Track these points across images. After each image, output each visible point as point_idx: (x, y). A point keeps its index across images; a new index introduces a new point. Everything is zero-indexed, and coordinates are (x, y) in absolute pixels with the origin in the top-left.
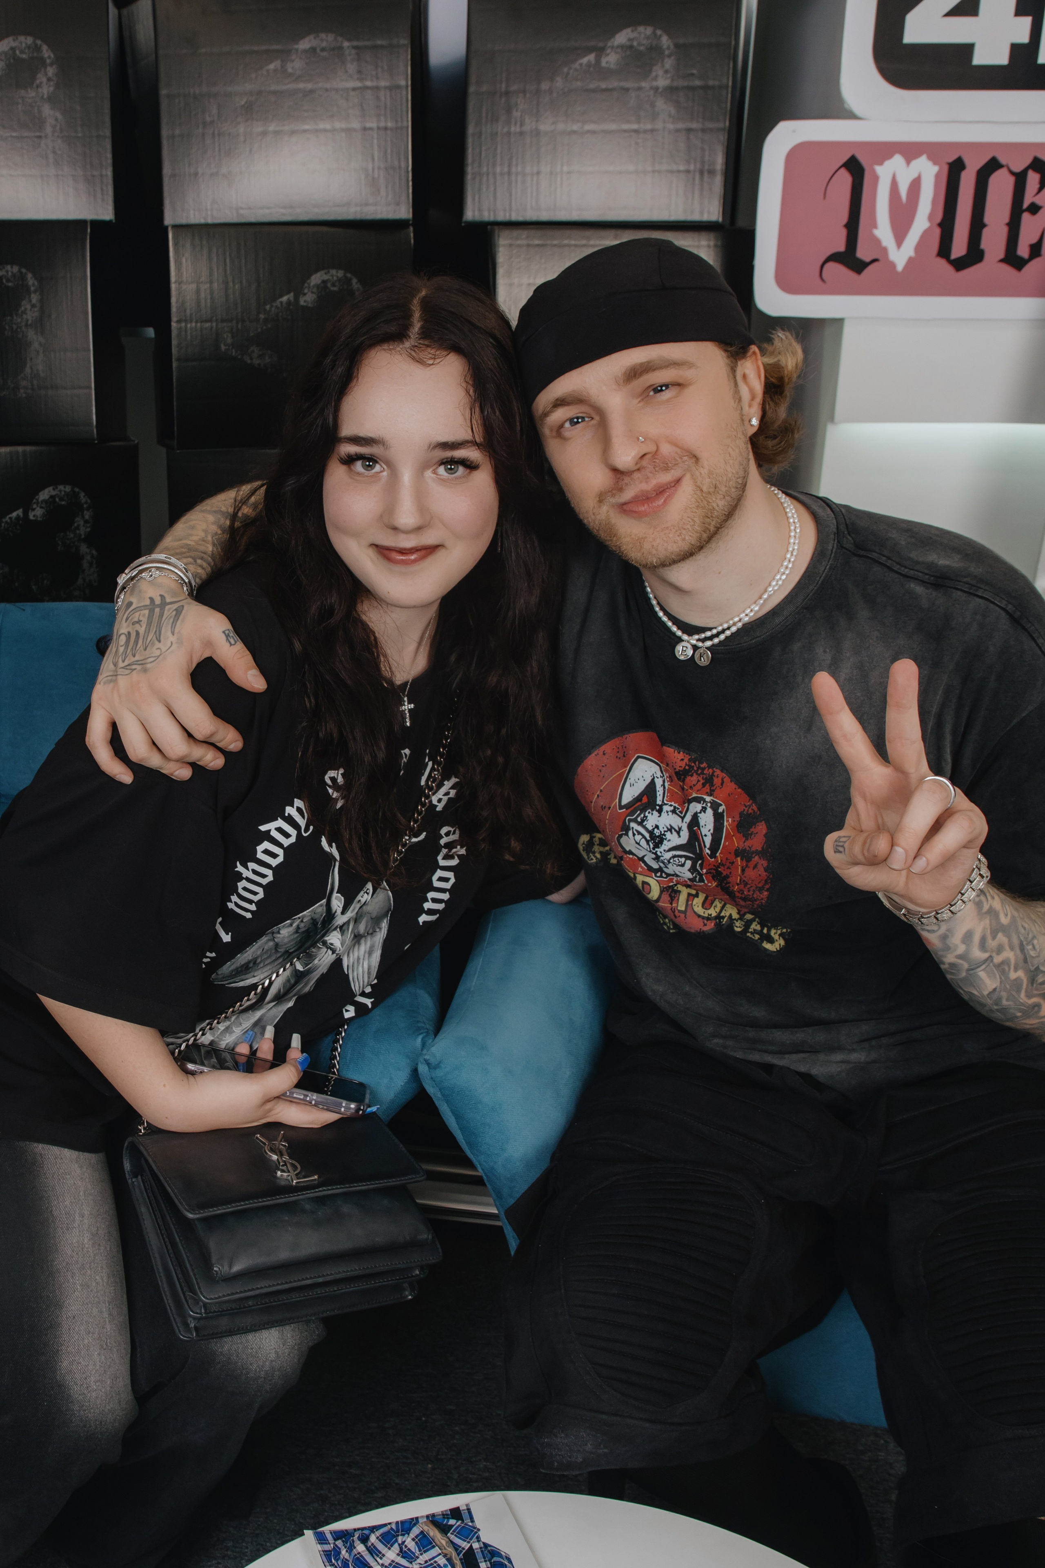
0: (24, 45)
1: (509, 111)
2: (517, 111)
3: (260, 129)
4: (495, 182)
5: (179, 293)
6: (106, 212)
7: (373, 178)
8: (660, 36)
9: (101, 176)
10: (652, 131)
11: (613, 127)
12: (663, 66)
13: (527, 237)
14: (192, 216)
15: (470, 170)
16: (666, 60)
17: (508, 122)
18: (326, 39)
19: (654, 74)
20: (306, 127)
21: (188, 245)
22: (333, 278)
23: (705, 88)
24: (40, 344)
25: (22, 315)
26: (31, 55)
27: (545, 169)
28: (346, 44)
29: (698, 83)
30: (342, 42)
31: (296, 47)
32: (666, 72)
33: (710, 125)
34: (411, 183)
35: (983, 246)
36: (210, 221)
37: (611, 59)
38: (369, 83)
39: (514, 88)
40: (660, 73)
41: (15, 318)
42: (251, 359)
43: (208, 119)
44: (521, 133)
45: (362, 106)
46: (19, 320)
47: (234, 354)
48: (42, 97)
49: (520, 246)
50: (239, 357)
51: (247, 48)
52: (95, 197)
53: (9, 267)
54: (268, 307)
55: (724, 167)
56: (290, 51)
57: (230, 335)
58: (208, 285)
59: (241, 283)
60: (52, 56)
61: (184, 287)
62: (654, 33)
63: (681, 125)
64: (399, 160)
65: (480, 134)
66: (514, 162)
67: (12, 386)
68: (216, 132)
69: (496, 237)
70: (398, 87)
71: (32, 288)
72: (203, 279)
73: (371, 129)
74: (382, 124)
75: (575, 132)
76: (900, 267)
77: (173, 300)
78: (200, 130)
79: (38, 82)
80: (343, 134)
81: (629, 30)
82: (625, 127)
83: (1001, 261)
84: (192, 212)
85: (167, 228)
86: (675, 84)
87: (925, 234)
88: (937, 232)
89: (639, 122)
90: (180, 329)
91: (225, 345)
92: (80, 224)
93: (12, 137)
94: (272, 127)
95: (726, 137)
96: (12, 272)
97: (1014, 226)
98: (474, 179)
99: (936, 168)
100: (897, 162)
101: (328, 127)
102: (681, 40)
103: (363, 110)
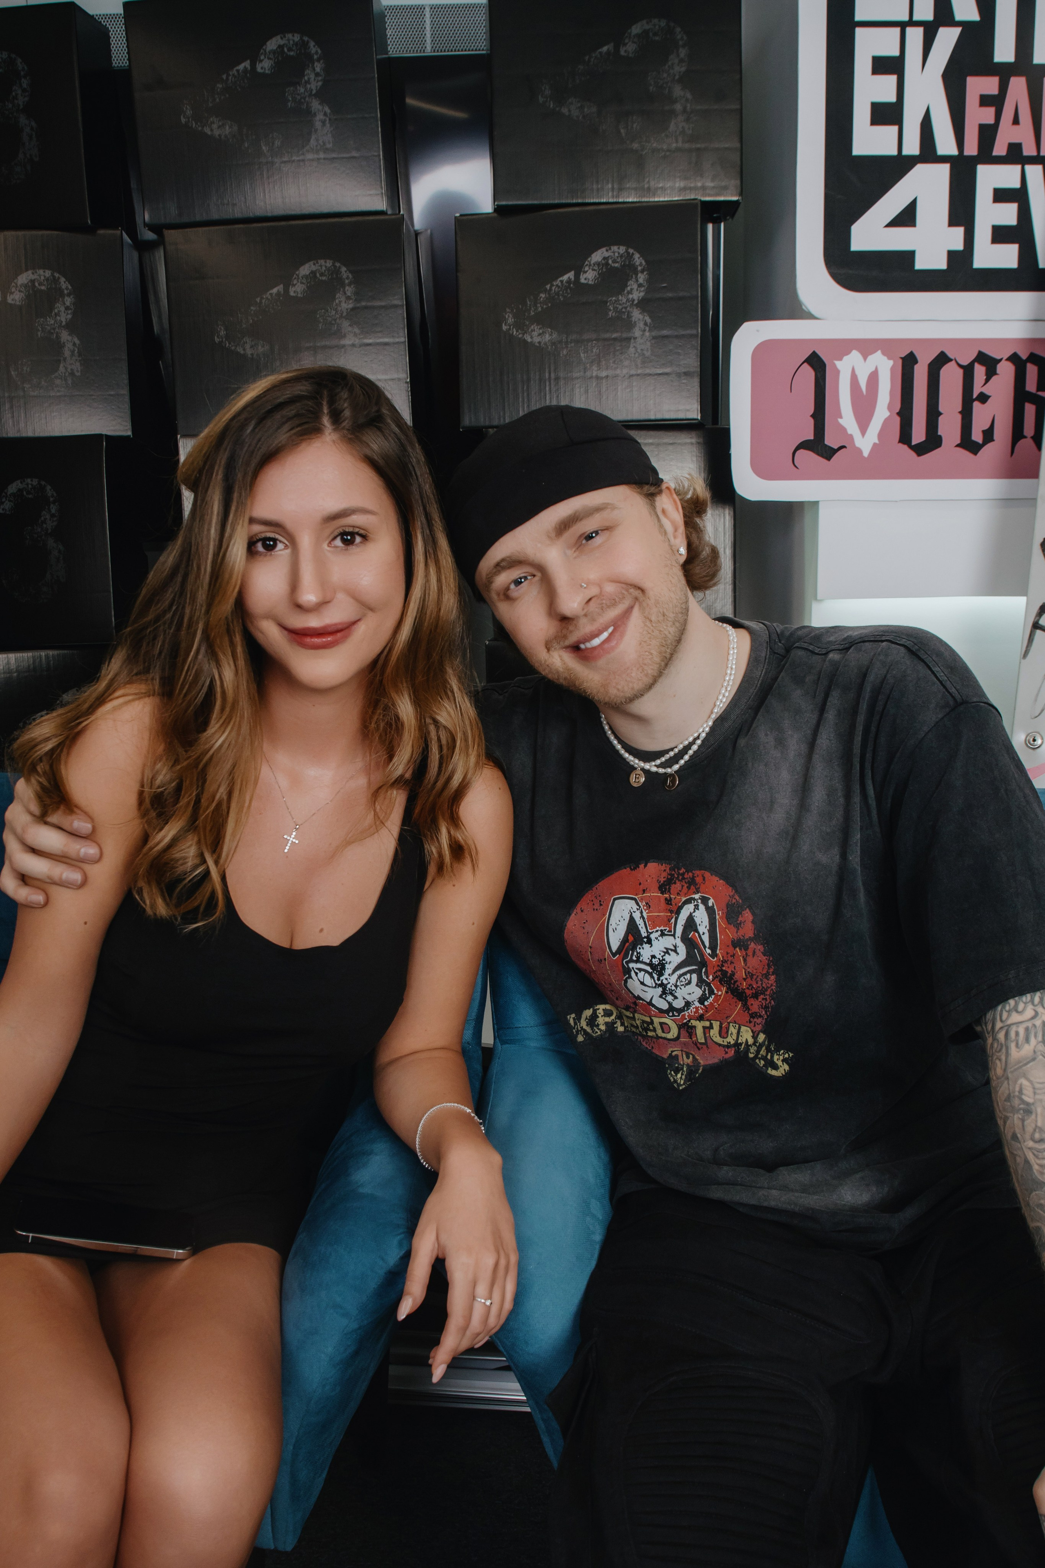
0: (42, 277)
1: (498, 325)
2: (505, 325)
3: (266, 347)
4: (489, 390)
6: (123, 428)
8: (633, 254)
9: (118, 395)
10: (631, 338)
11: (594, 336)
12: (637, 281)
15: (464, 378)
16: (640, 275)
17: (498, 336)
18: (324, 264)
19: (629, 288)
20: (309, 344)
23: (677, 299)
24: (60, 551)
25: (42, 525)
26: (49, 287)
27: (534, 376)
28: (344, 269)
29: (670, 295)
30: (340, 267)
31: (297, 272)
32: (640, 285)
33: (683, 332)
34: (410, 393)
37: (589, 276)
38: (366, 304)
39: (501, 304)
40: (635, 286)
41: (35, 527)
45: (360, 324)
46: (39, 530)
48: (61, 324)
52: (113, 413)
53: (29, 481)
55: (699, 368)
56: (292, 276)
60: (70, 287)
62: (627, 251)
63: (656, 333)
64: (398, 372)
65: (473, 347)
66: (505, 372)
67: (34, 592)
68: (225, 352)
70: (396, 306)
71: (51, 499)
73: (370, 345)
74: (381, 340)
75: (560, 342)
76: (866, 454)
78: (210, 350)
79: (56, 310)
81: (604, 249)
82: (607, 335)
83: (958, 446)
86: (649, 296)
88: (898, 420)
89: (618, 331)
92: (95, 439)
94: (277, 346)
95: (699, 342)
96: (32, 485)
98: (468, 389)
99: (891, 363)
100: (854, 357)
101: (329, 343)
102: (652, 258)
103: (362, 328)
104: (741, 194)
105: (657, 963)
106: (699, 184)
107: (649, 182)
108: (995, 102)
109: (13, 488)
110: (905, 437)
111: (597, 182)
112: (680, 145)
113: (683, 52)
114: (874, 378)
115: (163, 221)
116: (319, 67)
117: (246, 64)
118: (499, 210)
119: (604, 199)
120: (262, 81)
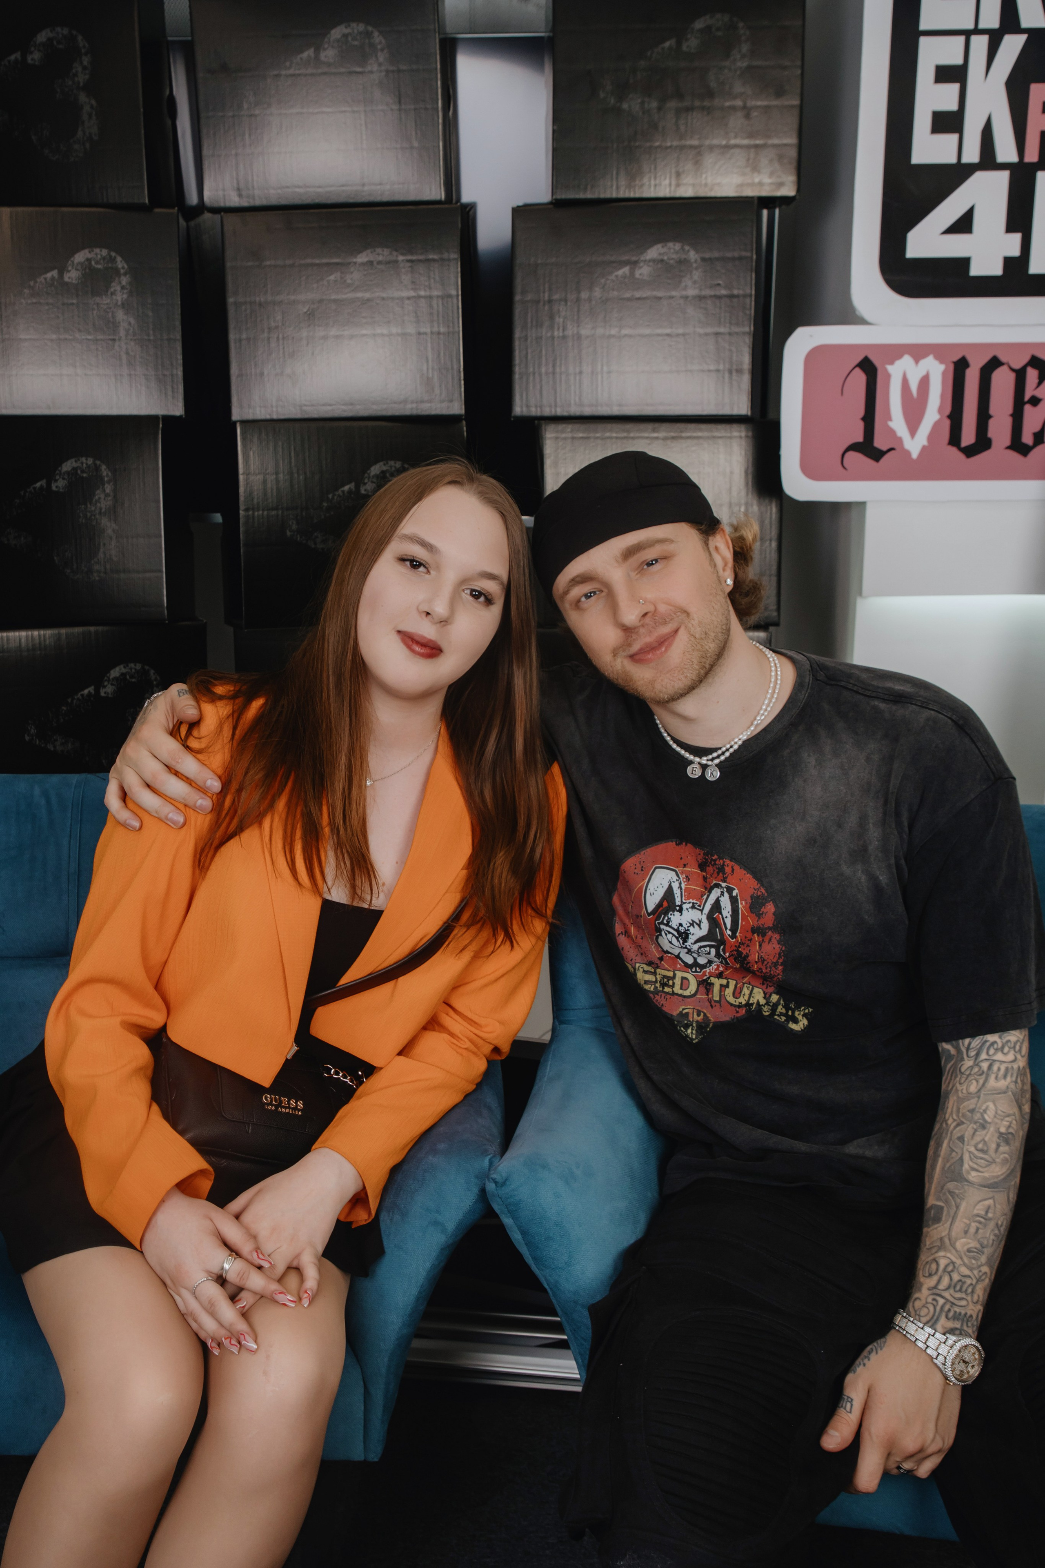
0: (99, 256)
1: (552, 317)
2: (559, 317)
3: (321, 334)
4: (541, 381)
5: (247, 484)
6: (178, 409)
7: (428, 378)
8: (688, 251)
9: (172, 375)
10: (684, 335)
11: (647, 331)
12: (691, 278)
13: (572, 431)
14: (258, 412)
15: (517, 369)
16: (694, 272)
17: (552, 327)
18: (382, 254)
19: (683, 284)
20: (364, 332)
21: (255, 440)
22: (391, 469)
23: (732, 296)
24: (113, 530)
25: (96, 504)
26: (105, 265)
27: (587, 369)
28: (401, 258)
29: (724, 292)
30: (397, 256)
31: (355, 260)
32: (695, 282)
33: (736, 329)
34: (463, 382)
35: (990, 434)
36: (275, 417)
37: (644, 272)
38: (422, 293)
39: (556, 297)
40: (689, 283)
41: (89, 506)
42: (315, 544)
43: (273, 324)
44: (564, 337)
45: (416, 313)
46: (93, 509)
47: (299, 539)
48: (117, 304)
49: (565, 439)
50: (304, 542)
51: (309, 261)
52: (166, 394)
53: (84, 459)
54: (330, 496)
55: (750, 367)
56: (349, 263)
57: (295, 522)
58: (274, 476)
59: (305, 473)
60: (126, 266)
61: (252, 478)
62: (682, 249)
63: (709, 330)
64: (452, 361)
65: (526, 339)
66: (558, 364)
67: (86, 569)
68: (281, 336)
69: (543, 431)
70: (450, 296)
71: (106, 479)
72: (269, 471)
73: (425, 334)
74: (435, 329)
75: (613, 336)
77: (242, 490)
78: (266, 335)
79: (112, 290)
80: (400, 339)
81: (659, 246)
82: (659, 331)
84: (258, 409)
85: (234, 424)
86: (703, 293)
87: (936, 425)
88: (947, 423)
89: (671, 328)
90: (247, 517)
91: (290, 531)
92: (151, 420)
93: (87, 339)
94: (333, 332)
95: (751, 340)
96: (87, 464)
97: (1017, 417)
98: (521, 378)
101: (385, 331)
102: (707, 255)
103: (417, 317)
104: (798, 189)
105: (682, 931)
106: (757, 180)
107: (706, 178)
109: (67, 466)
110: (955, 439)
111: (655, 178)
112: (738, 141)
113: (745, 48)
114: (925, 382)
115: (222, 205)
116: (382, 57)
117: (310, 52)
118: (557, 204)
119: (661, 194)
120: (326, 69)
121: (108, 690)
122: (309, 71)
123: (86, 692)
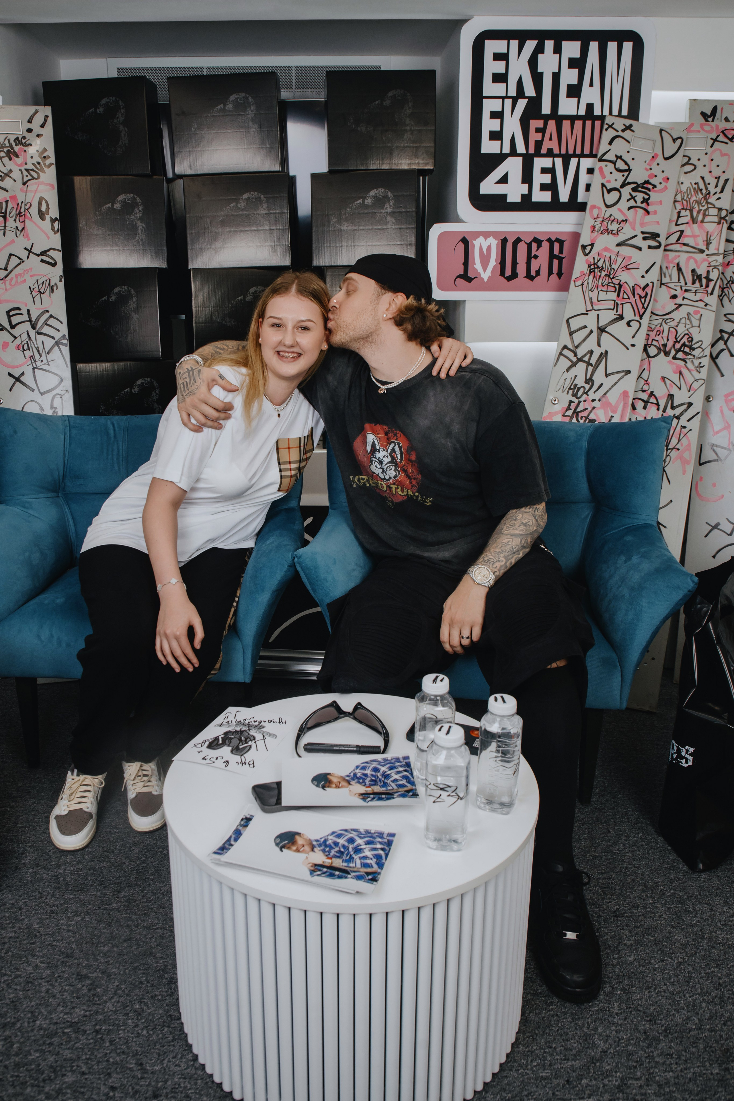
1: (329, 222)
2: (332, 221)
3: (228, 230)
4: (324, 250)
5: (196, 296)
6: (163, 265)
7: (275, 249)
8: (388, 192)
9: (162, 249)
10: (386, 229)
11: (370, 227)
12: (389, 204)
13: (338, 271)
15: (314, 245)
16: (390, 201)
17: (329, 226)
18: (254, 194)
19: (386, 207)
20: (247, 229)
21: (199, 277)
23: (407, 212)
24: (137, 318)
25: (129, 307)
26: (132, 201)
27: (344, 244)
28: (262, 196)
29: (403, 210)
30: (260, 195)
31: (242, 197)
32: (391, 206)
33: (409, 226)
34: (290, 251)
36: (207, 267)
37: (369, 201)
38: (272, 211)
39: (330, 213)
40: (388, 206)
41: (126, 307)
42: (226, 322)
43: (206, 226)
44: (334, 231)
46: (128, 309)
48: (137, 218)
49: (336, 275)
50: (221, 321)
51: (222, 198)
52: (159, 259)
53: (123, 287)
54: (232, 301)
55: (416, 243)
56: (240, 199)
57: (217, 313)
59: (221, 291)
60: (141, 201)
62: (385, 191)
63: (397, 227)
64: (285, 242)
65: (318, 231)
66: (332, 242)
67: (125, 336)
68: (210, 231)
69: (327, 272)
70: (284, 213)
71: (133, 295)
73: (274, 229)
74: (278, 227)
75: (356, 230)
76: (486, 280)
77: (193, 298)
78: (203, 230)
79: (135, 212)
80: (262, 232)
81: (375, 190)
82: (376, 227)
83: (525, 277)
84: (200, 264)
85: (190, 270)
86: (395, 210)
89: (381, 226)
90: (196, 311)
91: (215, 317)
92: (153, 269)
93: (124, 234)
94: (232, 229)
96: (125, 289)
98: (315, 248)
99: (497, 241)
100: (481, 239)
101: (255, 229)
102: (396, 194)
103: (270, 222)
104: (435, 166)
106: (417, 162)
107: (395, 161)
108: (542, 131)
109: (116, 290)
111: (372, 160)
112: (408, 145)
113: (410, 104)
115: (183, 173)
116: (252, 108)
117: (221, 106)
118: (330, 171)
119: (376, 168)
120: (228, 113)
121: (136, 390)
122: (221, 114)
123: (126, 390)
